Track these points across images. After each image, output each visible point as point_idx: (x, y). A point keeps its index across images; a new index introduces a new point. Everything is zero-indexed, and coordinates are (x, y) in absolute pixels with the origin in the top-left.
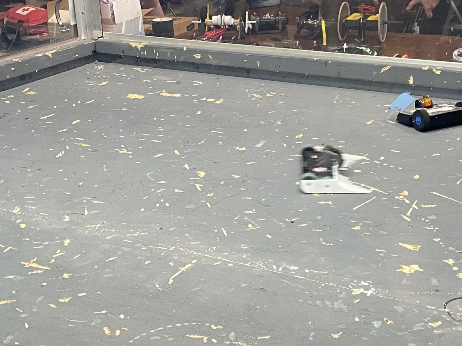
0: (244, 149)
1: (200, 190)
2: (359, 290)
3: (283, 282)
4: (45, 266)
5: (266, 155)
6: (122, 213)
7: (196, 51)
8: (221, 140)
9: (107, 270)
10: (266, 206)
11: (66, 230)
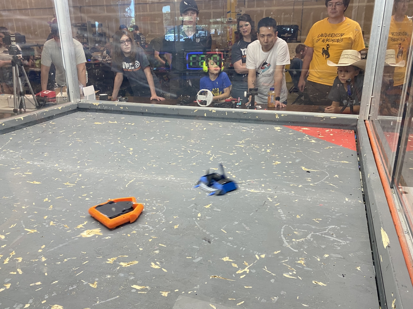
0: (146, 140)
1: (132, 154)
3: (170, 183)
4: (73, 184)
5: (155, 142)
6: (101, 164)
7: (121, 106)
8: (136, 137)
9: (100, 184)
10: (159, 158)
11: (79, 171)
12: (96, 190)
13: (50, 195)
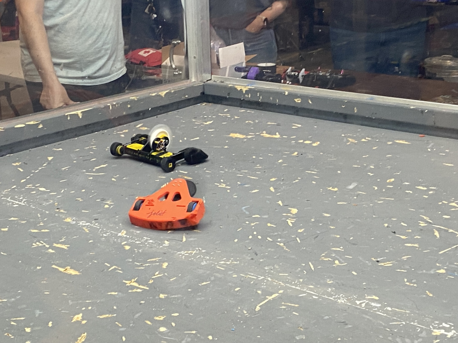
0: (336, 189)
1: (291, 225)
2: (440, 331)
3: (365, 318)
4: (144, 286)
5: (357, 196)
6: (216, 243)
7: (296, 96)
8: (315, 180)
9: (200, 294)
10: (354, 244)
11: (165, 253)
12: (187, 307)
13: (90, 308)
